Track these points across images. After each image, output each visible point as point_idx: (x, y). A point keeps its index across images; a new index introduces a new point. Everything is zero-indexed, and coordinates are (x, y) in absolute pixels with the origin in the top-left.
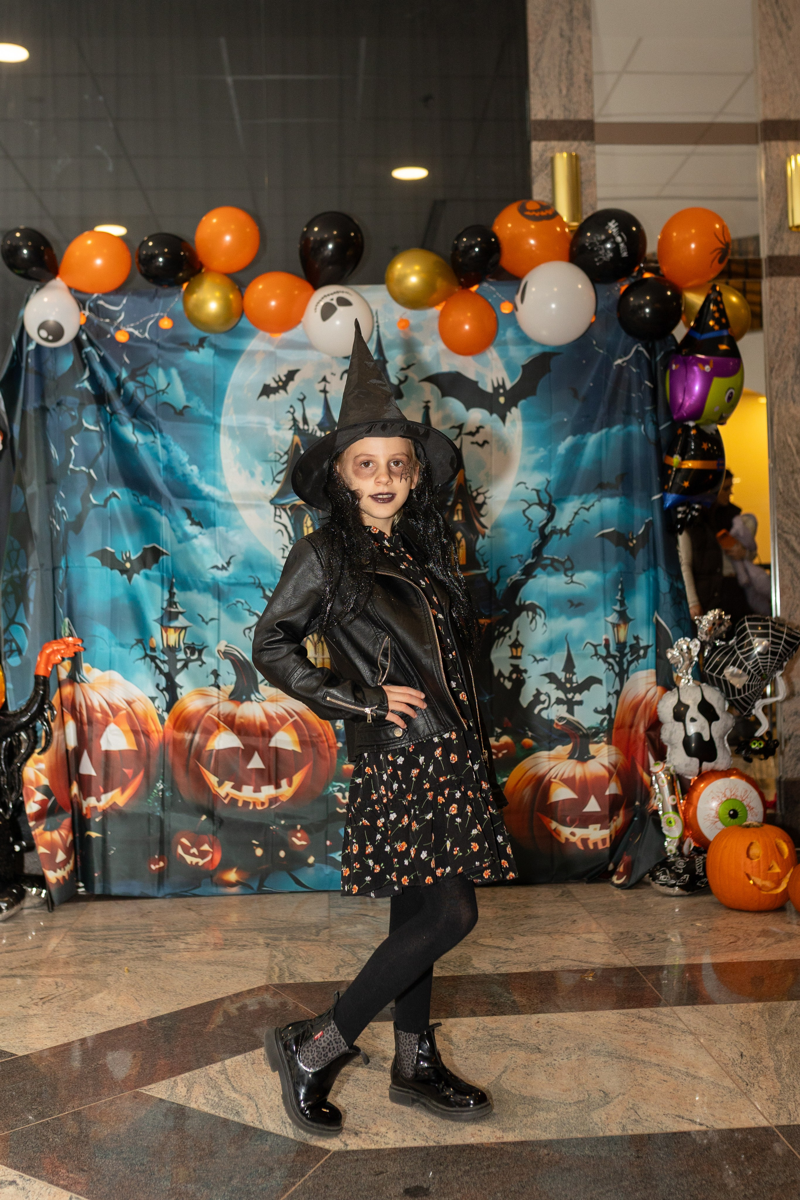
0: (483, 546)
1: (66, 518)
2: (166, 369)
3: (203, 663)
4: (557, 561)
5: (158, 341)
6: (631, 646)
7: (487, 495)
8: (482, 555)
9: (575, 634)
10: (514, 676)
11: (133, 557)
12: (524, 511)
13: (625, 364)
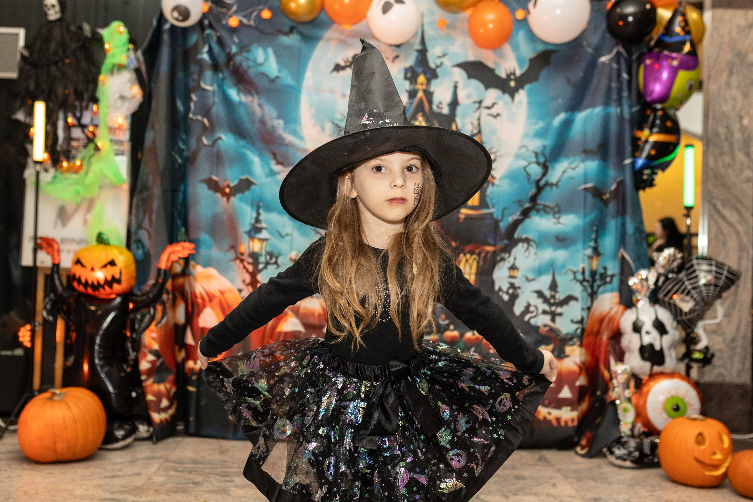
0: (492, 193)
1: (185, 154)
2: (265, 49)
3: (278, 266)
4: (548, 207)
5: (260, 27)
6: (601, 275)
7: (498, 154)
8: (491, 199)
9: (559, 262)
10: (511, 291)
11: (232, 184)
12: (525, 168)
13: (608, 62)
